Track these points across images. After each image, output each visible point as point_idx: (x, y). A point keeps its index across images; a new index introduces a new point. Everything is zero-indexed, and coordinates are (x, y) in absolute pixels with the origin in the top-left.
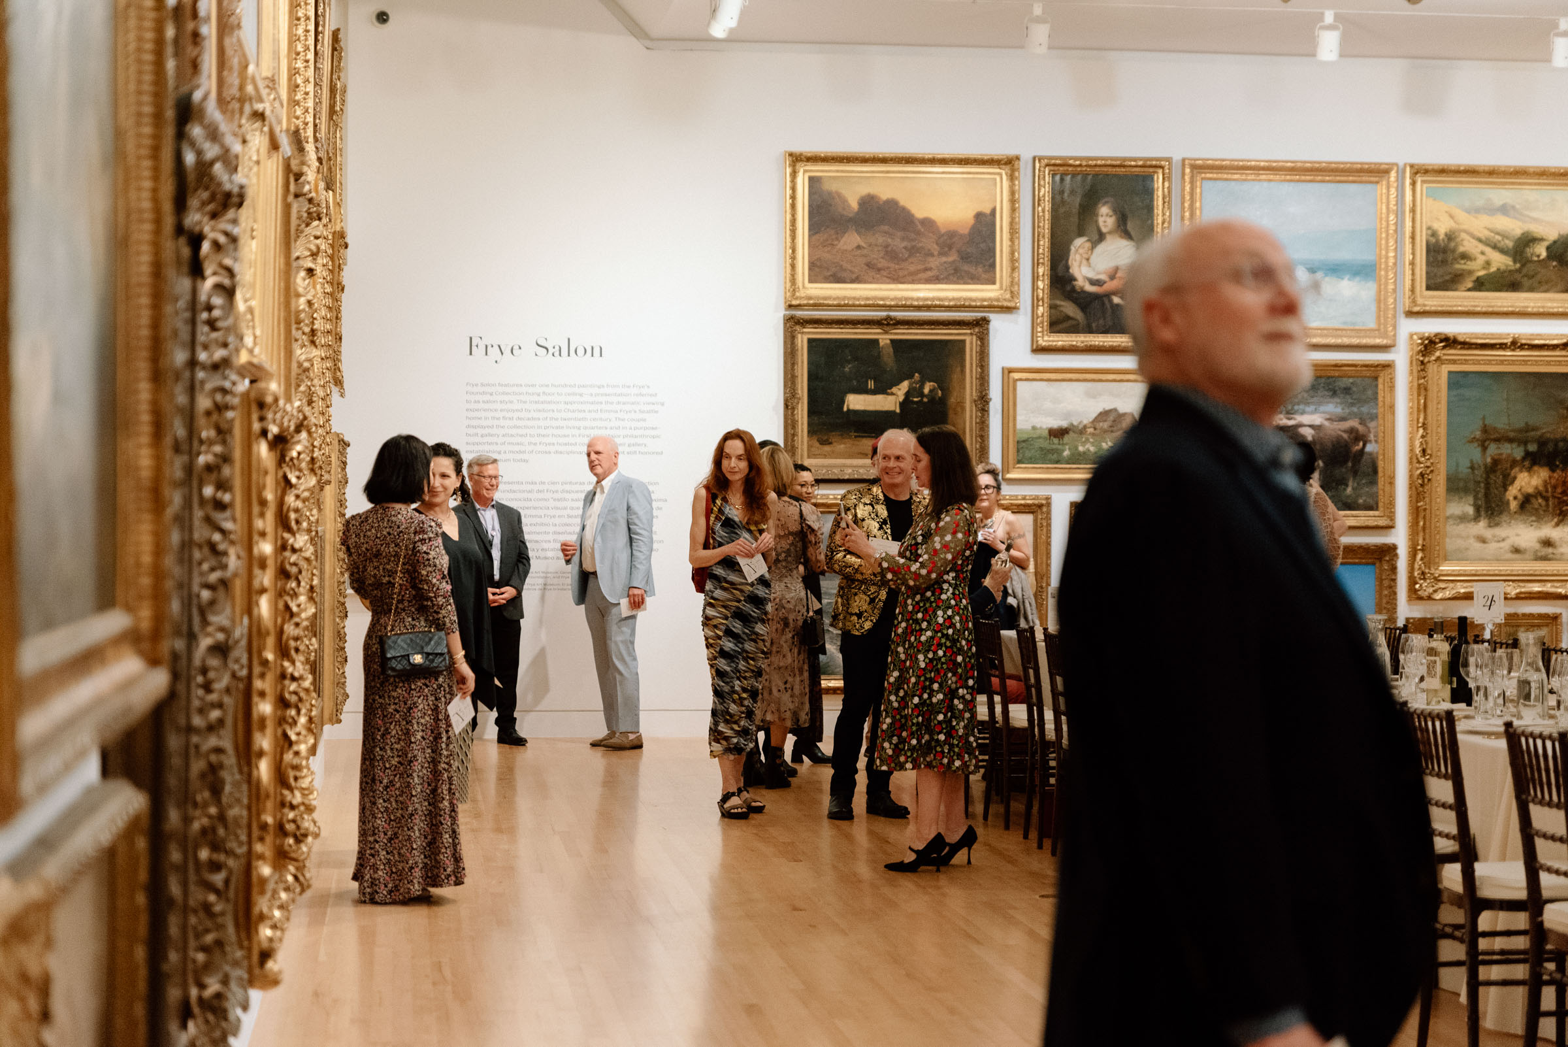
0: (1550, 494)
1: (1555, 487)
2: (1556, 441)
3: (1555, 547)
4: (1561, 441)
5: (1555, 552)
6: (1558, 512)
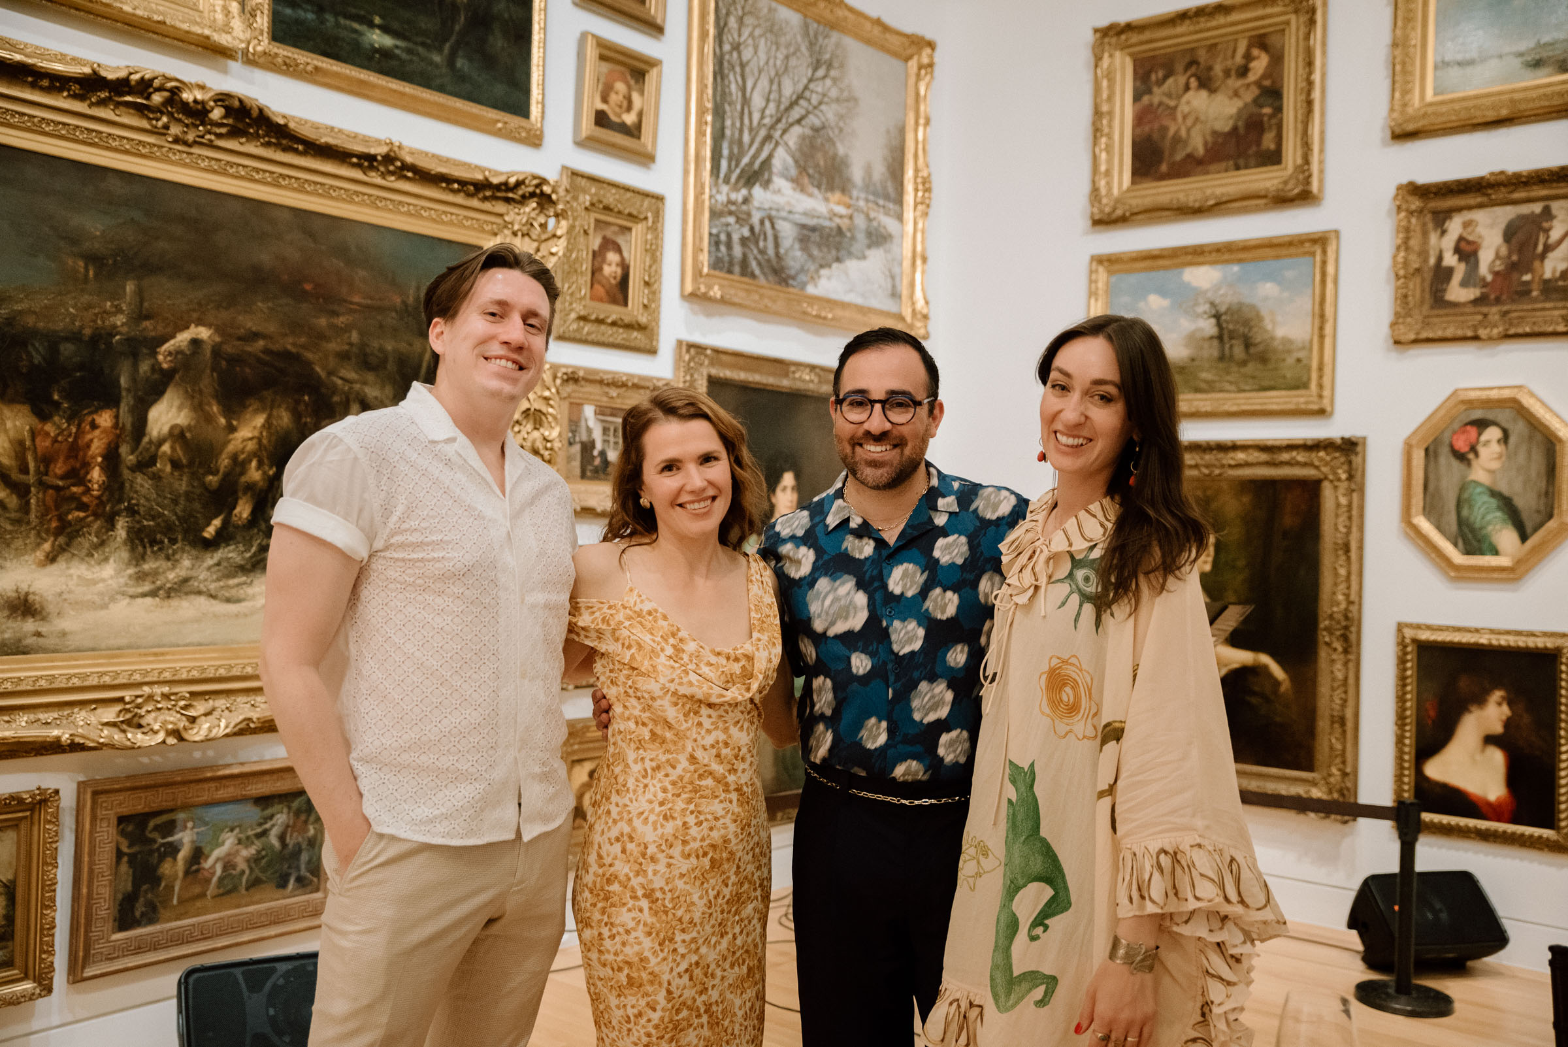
3: (43, 619)
4: (66, 339)
5: (44, 629)
6: (54, 524)
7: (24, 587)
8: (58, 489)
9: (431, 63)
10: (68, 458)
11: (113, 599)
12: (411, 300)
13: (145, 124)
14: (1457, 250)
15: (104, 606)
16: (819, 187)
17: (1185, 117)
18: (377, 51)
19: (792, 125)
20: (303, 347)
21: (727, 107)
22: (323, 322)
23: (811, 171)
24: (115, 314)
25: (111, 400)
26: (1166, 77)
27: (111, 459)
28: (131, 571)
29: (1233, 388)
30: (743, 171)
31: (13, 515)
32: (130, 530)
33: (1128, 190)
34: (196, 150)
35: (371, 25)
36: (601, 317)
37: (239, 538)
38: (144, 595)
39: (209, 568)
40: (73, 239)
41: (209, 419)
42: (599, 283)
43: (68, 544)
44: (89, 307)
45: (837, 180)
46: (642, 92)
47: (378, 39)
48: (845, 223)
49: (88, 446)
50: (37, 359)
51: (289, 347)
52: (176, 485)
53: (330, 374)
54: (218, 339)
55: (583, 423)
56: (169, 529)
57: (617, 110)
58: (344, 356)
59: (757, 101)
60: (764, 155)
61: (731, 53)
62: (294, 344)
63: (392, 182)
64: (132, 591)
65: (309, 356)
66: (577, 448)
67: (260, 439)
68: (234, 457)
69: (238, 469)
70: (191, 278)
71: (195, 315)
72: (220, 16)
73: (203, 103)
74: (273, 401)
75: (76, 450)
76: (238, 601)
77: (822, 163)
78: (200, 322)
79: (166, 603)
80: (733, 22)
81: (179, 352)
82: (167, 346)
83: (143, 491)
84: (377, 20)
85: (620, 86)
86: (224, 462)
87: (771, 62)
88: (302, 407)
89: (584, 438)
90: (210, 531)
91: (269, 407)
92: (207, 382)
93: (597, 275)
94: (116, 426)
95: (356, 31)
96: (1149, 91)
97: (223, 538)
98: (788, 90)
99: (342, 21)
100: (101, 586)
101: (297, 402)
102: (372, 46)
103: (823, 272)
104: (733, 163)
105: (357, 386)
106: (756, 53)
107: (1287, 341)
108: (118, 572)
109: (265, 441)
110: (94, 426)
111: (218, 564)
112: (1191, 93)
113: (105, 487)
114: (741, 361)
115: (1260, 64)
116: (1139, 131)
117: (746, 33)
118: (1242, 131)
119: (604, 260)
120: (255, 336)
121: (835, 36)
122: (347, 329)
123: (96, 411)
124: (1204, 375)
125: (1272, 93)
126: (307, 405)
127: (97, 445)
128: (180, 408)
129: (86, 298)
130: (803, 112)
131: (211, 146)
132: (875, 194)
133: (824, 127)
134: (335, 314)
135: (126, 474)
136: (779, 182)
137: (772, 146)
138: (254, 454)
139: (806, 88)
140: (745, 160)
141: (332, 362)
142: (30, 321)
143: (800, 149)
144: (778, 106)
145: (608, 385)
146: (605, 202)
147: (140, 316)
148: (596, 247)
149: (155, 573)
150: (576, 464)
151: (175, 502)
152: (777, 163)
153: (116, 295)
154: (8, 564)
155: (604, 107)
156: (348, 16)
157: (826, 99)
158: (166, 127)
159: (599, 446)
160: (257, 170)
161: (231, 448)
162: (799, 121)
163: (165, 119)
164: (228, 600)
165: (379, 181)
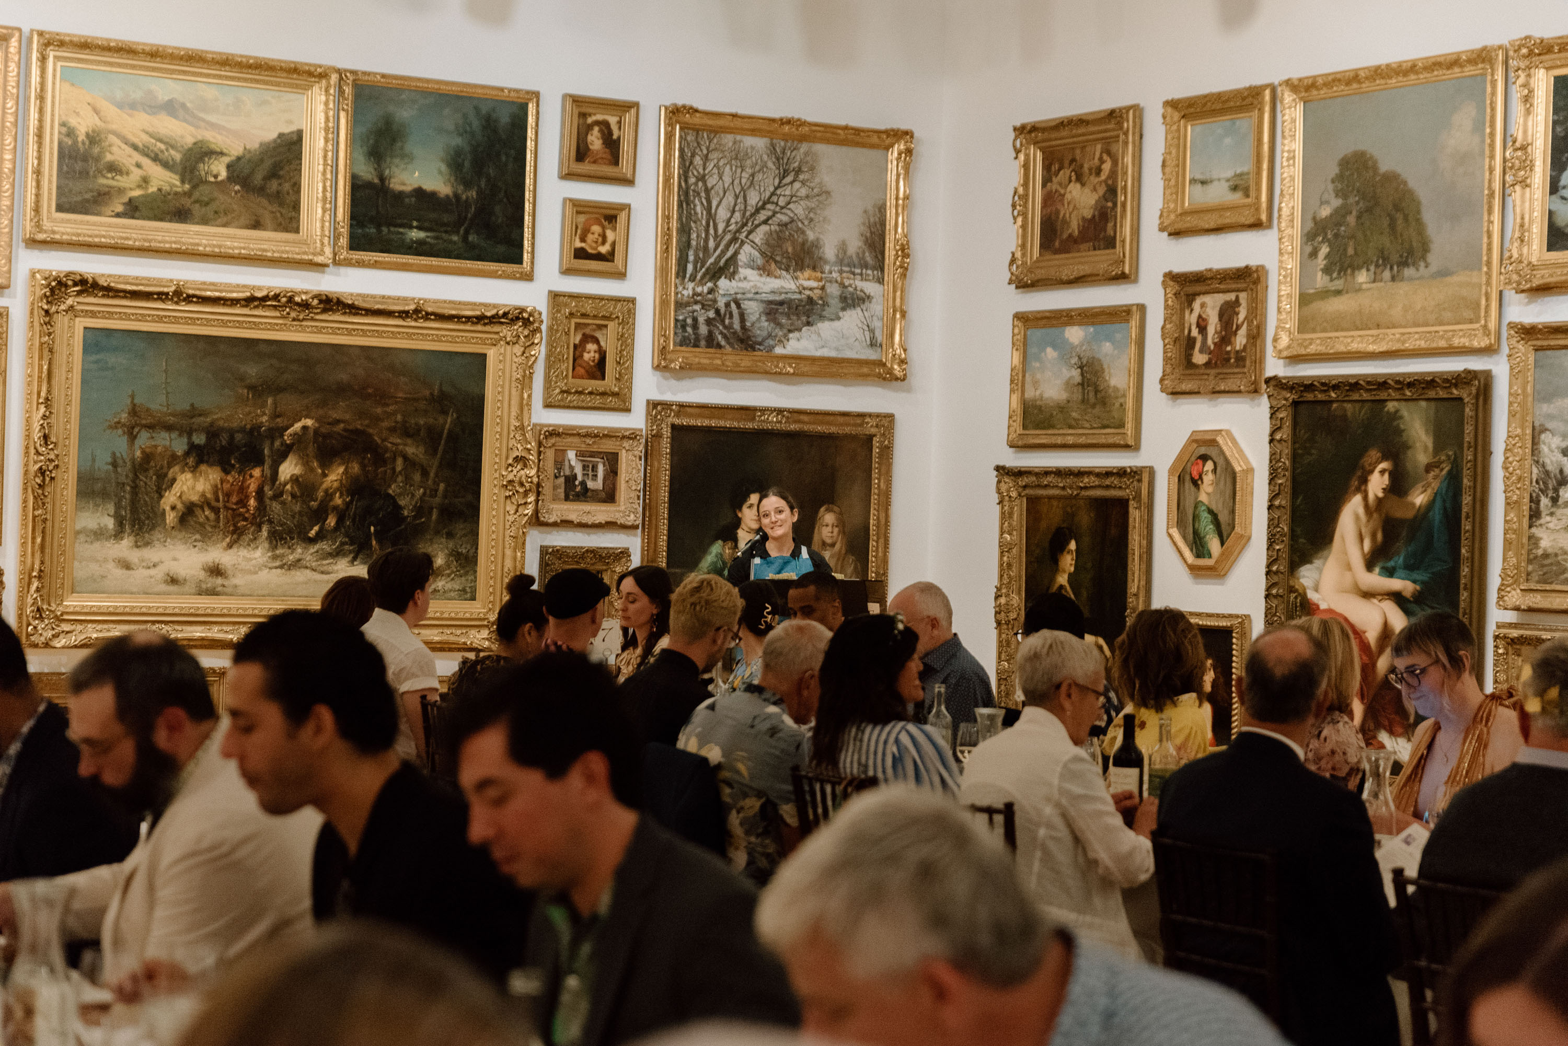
0: (221, 504)
1: (228, 495)
2: (232, 433)
3: (226, 578)
4: (238, 432)
5: (226, 583)
6: (231, 528)
7: (217, 561)
8: (233, 510)
9: (451, 242)
10: (238, 493)
11: (260, 569)
12: (436, 392)
13: (278, 314)
14: (1198, 325)
15: (256, 573)
16: (787, 270)
17: (1069, 203)
18: (416, 242)
19: (759, 225)
20: (368, 426)
21: (693, 225)
22: (379, 410)
23: (778, 258)
24: (262, 416)
25: (260, 462)
26: (1060, 170)
27: (260, 493)
28: (270, 554)
29: (1087, 425)
30: (707, 270)
31: (212, 523)
32: (269, 532)
33: (1038, 261)
34: (304, 323)
35: (411, 227)
36: (580, 389)
37: (329, 537)
38: (276, 568)
39: (312, 554)
40: (242, 379)
41: (312, 470)
42: (580, 366)
43: (238, 539)
44: (250, 413)
45: (807, 261)
46: (614, 229)
47: (415, 234)
48: (815, 295)
49: (248, 487)
50: (224, 443)
51: (359, 427)
52: (294, 507)
53: (383, 440)
54: (317, 425)
55: (567, 463)
56: (290, 532)
57: (594, 245)
58: (392, 430)
59: (722, 214)
60: (729, 254)
61: (696, 184)
62: (362, 424)
63: (421, 323)
64: (270, 565)
65: (371, 431)
66: (562, 480)
67: (341, 481)
68: (326, 491)
69: (328, 499)
70: (302, 393)
71: (304, 413)
72: (318, 245)
73: (306, 300)
74: (349, 459)
75: (243, 489)
76: (328, 573)
77: (790, 250)
78: (307, 417)
79: (288, 572)
80: (698, 160)
81: (295, 434)
82: (289, 431)
83: (276, 511)
84: (415, 224)
85: (596, 229)
86: (320, 494)
87: (737, 182)
88: (366, 461)
89: (568, 473)
90: (312, 533)
91: (346, 462)
92: (311, 449)
93: (578, 361)
94: (262, 476)
95: (401, 233)
96: (1050, 180)
97: (320, 537)
98: (754, 199)
99: (392, 229)
100: (254, 561)
101: (364, 458)
102: (412, 240)
103: (795, 335)
104: (699, 265)
105: (401, 447)
106: (721, 178)
107: (1116, 389)
108: (263, 555)
109: (344, 482)
110: (251, 476)
111: (317, 552)
112: (1072, 184)
113: (257, 509)
114: (707, 412)
115: (1107, 167)
116: (1044, 212)
117: (710, 166)
118: (1097, 218)
119: (584, 350)
120: (338, 422)
121: (804, 147)
122: (394, 413)
123: (252, 469)
124: (1074, 414)
125: (1112, 191)
126: (369, 460)
127: (253, 487)
128: (296, 465)
129: (247, 409)
130: (770, 213)
131: (312, 319)
132: (851, 265)
133: (792, 221)
134: (388, 405)
135: (268, 501)
136: (743, 272)
137: (737, 245)
138: (338, 489)
139: (773, 194)
140: (711, 260)
141: (385, 434)
142: (221, 423)
143: (767, 243)
144: (744, 214)
145: (585, 436)
146: (583, 311)
147: (275, 415)
148: (577, 342)
149: (282, 556)
150: (561, 491)
151: (293, 516)
152: (742, 258)
153: (264, 405)
154: (209, 549)
155: (583, 245)
156: (395, 226)
157: (794, 199)
158: (288, 314)
159: (580, 478)
160: (339, 329)
161: (324, 486)
162: (765, 222)
163: (288, 310)
164: (322, 573)
165: (413, 324)
